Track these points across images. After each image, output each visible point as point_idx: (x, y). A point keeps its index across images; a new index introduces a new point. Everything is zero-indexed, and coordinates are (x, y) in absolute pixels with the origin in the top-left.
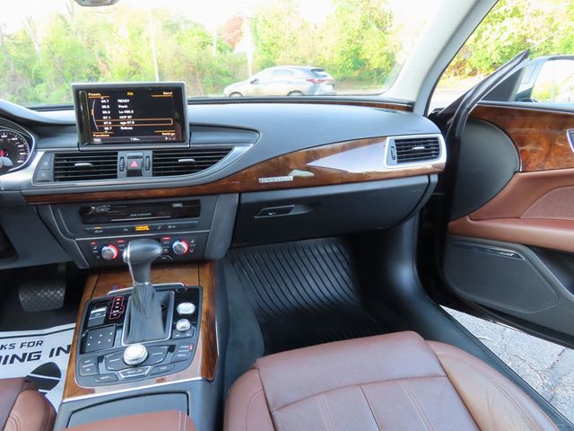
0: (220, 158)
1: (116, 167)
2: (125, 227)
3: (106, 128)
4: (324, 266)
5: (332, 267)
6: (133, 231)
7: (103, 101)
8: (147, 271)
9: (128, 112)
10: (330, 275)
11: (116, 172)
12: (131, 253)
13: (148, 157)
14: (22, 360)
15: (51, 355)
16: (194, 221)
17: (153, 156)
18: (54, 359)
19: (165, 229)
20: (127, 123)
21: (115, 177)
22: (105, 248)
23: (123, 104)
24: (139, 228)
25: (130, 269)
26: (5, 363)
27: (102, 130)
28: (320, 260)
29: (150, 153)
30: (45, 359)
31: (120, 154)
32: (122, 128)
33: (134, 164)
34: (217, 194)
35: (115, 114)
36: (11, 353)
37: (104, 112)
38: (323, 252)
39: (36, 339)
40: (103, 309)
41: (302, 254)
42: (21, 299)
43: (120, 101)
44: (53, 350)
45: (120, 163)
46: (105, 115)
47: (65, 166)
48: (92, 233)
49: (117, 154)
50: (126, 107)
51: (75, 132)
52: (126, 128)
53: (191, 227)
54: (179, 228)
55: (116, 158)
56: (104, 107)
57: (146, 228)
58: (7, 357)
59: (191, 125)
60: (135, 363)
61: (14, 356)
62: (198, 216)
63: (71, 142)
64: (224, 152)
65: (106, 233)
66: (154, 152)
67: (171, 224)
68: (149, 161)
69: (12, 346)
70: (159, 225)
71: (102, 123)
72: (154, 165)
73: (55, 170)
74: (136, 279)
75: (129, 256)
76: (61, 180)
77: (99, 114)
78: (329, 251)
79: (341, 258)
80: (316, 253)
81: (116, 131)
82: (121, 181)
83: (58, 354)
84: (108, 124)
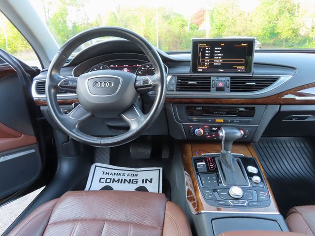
0: (272, 83)
1: (210, 85)
2: (210, 119)
3: (206, 64)
4: (295, 155)
5: (300, 156)
6: (214, 122)
7: (207, 49)
8: (230, 146)
9: (220, 55)
10: (298, 160)
11: (210, 88)
12: (226, 134)
13: (228, 81)
14: (129, 183)
15: (143, 182)
16: (251, 119)
17: (231, 80)
18: (144, 185)
19: (232, 122)
20: (218, 61)
21: (209, 91)
22: (197, 130)
23: (218, 50)
24: (218, 120)
25: (223, 143)
26: (121, 182)
27: (204, 64)
28: (292, 150)
29: (229, 79)
30: (140, 184)
31: (212, 78)
32: (215, 64)
33: (221, 85)
34: (267, 104)
35: (212, 56)
36: (124, 178)
37: (207, 55)
38: (294, 145)
39: (135, 173)
40: (204, 163)
41: (280, 145)
42: (131, 151)
43: (216, 48)
44: (143, 180)
45: (212, 83)
46: (207, 56)
47: (183, 83)
48: (192, 121)
49: (210, 78)
50: (219, 52)
51: (190, 65)
52: (217, 64)
53: (248, 122)
54: (240, 122)
55: (210, 80)
56: (207, 52)
57: (222, 121)
58: (122, 180)
59: (255, 64)
60: (236, 197)
61: (125, 180)
62: (253, 116)
63: (186, 71)
64: (274, 80)
65: (199, 121)
66: (231, 78)
67: (236, 120)
68: (229, 83)
69: (124, 175)
70: (229, 120)
71: (204, 61)
72: (231, 85)
73: (177, 85)
74: (225, 149)
75: (224, 135)
76: (179, 91)
77: (203, 56)
78: (298, 145)
79: (306, 151)
80: (289, 145)
81: (211, 65)
82: (213, 94)
83: (146, 182)
84: (207, 61)
